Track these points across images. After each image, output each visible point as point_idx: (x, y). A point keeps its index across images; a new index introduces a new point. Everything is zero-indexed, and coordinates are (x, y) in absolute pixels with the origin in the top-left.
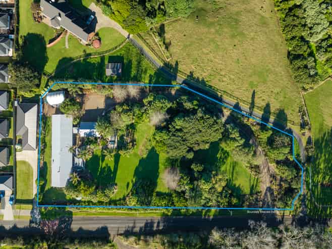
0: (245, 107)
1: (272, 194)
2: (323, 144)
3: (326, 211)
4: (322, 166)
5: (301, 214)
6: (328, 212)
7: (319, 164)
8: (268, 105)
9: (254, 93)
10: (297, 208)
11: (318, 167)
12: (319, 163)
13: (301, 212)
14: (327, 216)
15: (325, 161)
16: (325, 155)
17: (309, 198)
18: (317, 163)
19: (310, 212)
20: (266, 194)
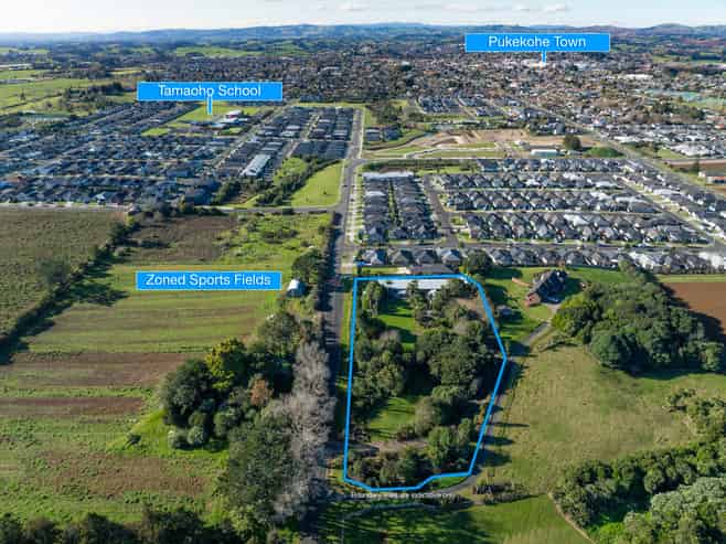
0: (499, 417)
1: (367, 454)
2: (464, 532)
3: (333, 533)
4: (421, 530)
5: (330, 492)
6: (332, 537)
7: (424, 524)
8: (510, 442)
9: (526, 426)
10: (342, 487)
11: (419, 522)
12: (427, 523)
13: (335, 493)
14: (324, 536)
15: (432, 534)
16: (442, 534)
17: (359, 506)
18: (428, 520)
19: (333, 507)
20: (368, 446)
